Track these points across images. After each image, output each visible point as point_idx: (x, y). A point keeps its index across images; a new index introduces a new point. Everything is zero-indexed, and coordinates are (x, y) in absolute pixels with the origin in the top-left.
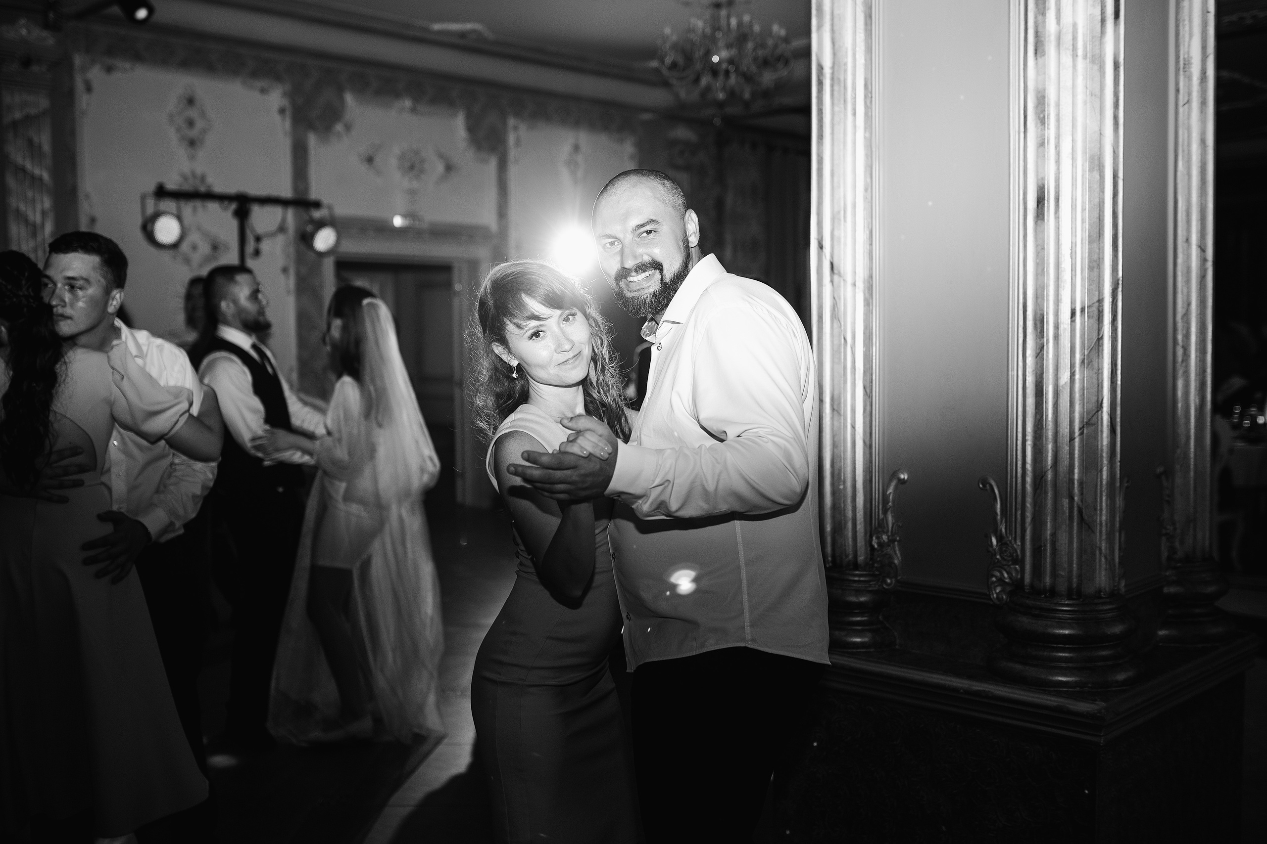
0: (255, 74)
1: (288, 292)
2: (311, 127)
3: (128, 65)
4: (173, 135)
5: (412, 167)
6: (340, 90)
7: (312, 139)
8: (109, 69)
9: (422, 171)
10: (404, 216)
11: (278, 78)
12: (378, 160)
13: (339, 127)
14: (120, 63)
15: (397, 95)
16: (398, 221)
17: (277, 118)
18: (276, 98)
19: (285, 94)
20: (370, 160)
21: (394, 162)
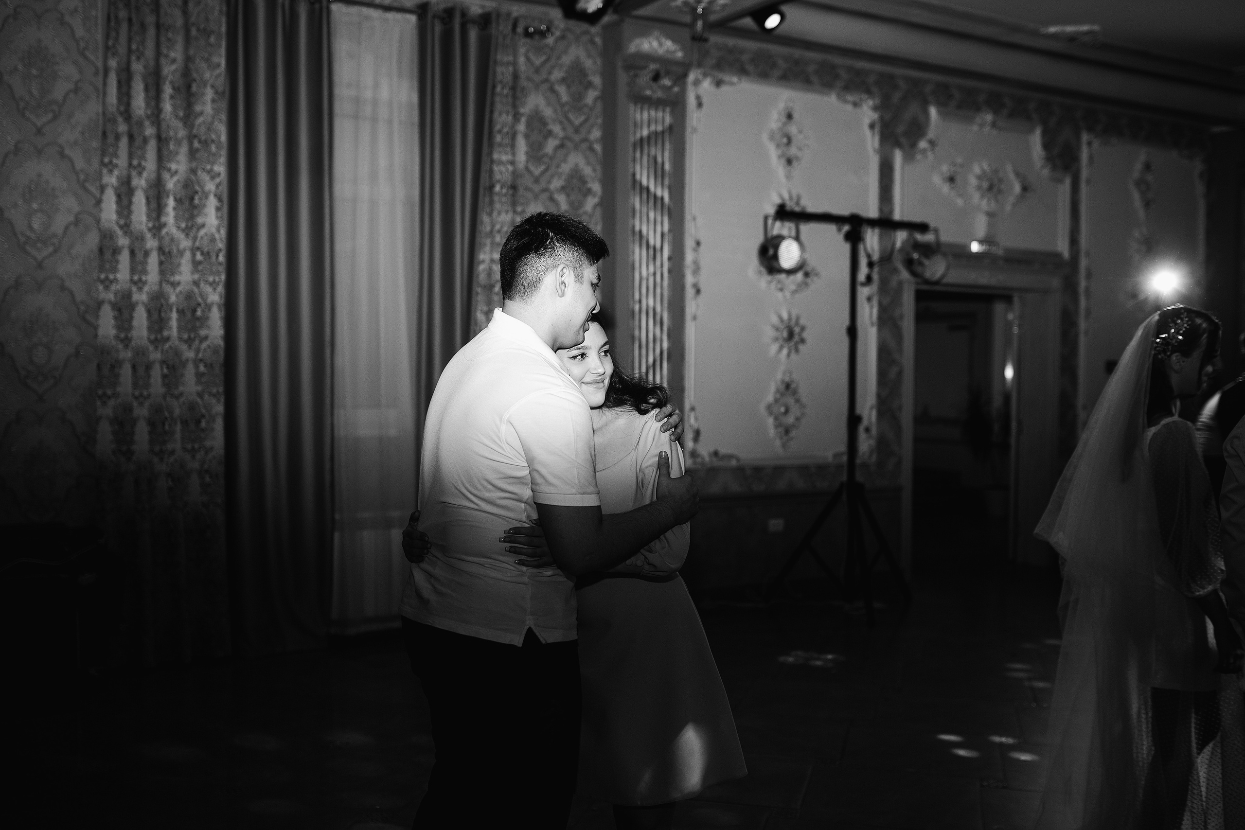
0: (847, 88)
1: (872, 324)
2: (898, 144)
3: (735, 79)
4: (773, 152)
5: (990, 188)
6: (925, 104)
7: (898, 157)
8: (718, 83)
9: (1000, 191)
10: (981, 242)
11: (869, 92)
12: (958, 178)
13: (923, 144)
14: (727, 77)
15: (978, 109)
16: (975, 247)
17: (868, 133)
18: (867, 113)
19: (875, 108)
20: (951, 180)
21: (973, 181)
